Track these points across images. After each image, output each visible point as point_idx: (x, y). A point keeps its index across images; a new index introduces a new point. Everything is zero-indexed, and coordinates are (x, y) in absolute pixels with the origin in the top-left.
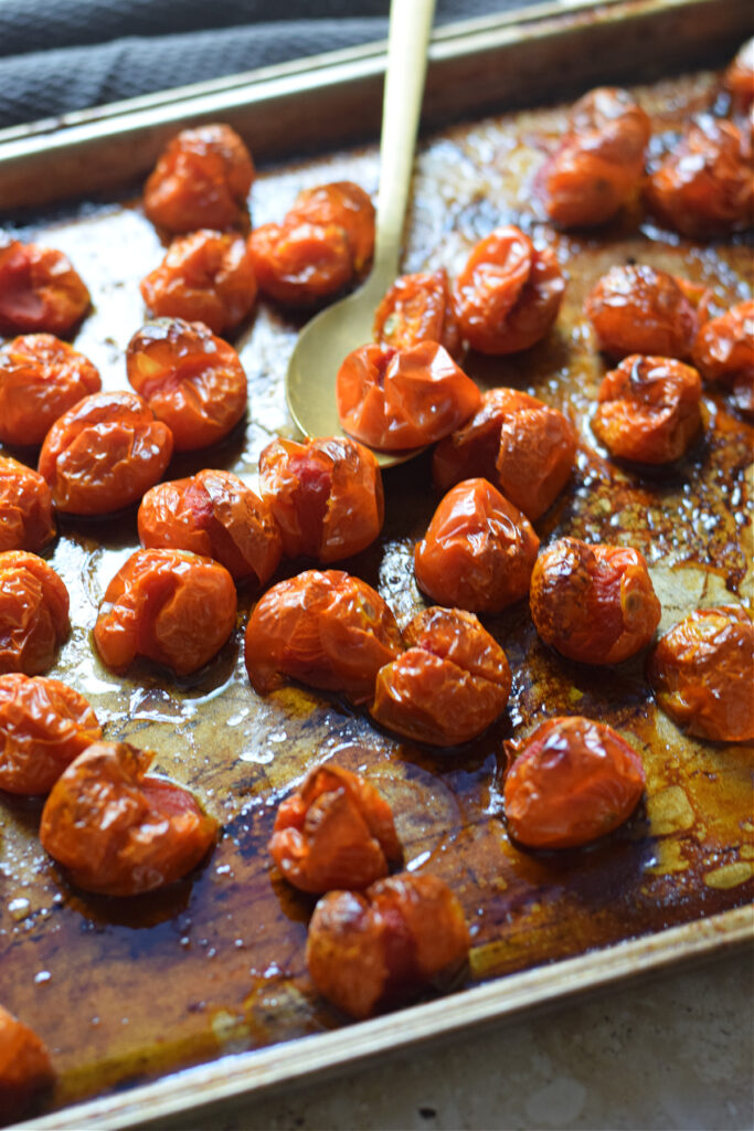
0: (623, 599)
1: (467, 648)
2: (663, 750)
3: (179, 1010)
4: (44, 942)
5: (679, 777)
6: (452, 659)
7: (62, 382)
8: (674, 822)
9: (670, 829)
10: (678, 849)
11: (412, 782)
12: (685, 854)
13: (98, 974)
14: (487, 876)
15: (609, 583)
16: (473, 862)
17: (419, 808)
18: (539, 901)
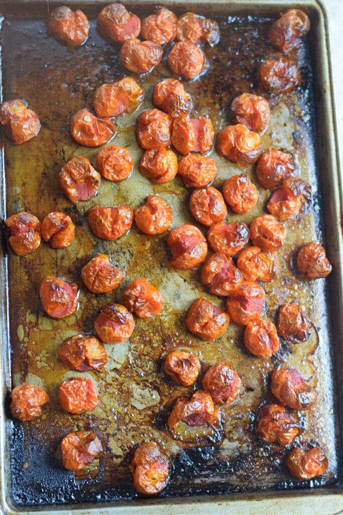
0: (106, 328)
1: (101, 278)
2: (65, 330)
3: (25, 180)
4: (55, 153)
5: (56, 330)
6: (98, 273)
7: (234, 197)
8: (41, 323)
9: (40, 321)
10: (33, 321)
11: (75, 259)
12: (31, 323)
13: (41, 163)
14: (39, 269)
15: (112, 325)
16: (45, 266)
17: (66, 258)
18: (28, 279)
